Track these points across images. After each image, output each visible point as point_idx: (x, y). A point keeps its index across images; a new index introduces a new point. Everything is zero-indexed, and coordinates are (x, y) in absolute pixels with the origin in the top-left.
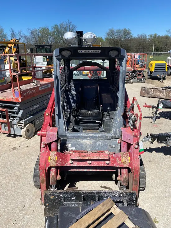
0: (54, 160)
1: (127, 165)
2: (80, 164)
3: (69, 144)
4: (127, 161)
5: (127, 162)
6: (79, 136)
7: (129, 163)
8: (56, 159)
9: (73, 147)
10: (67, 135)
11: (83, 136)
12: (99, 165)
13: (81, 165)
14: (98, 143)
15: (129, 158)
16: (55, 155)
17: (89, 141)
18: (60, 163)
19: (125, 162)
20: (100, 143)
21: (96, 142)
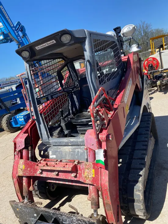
0: (21, 169)
1: (90, 180)
2: (48, 175)
3: (50, 152)
4: (90, 175)
5: (90, 177)
6: (60, 142)
7: (93, 178)
8: (24, 168)
9: (53, 155)
10: (50, 141)
11: (64, 142)
12: (66, 178)
13: (49, 177)
14: (77, 150)
15: (93, 170)
16: (23, 163)
17: (70, 147)
18: (28, 172)
19: (88, 176)
20: (79, 150)
21: (76, 149)
